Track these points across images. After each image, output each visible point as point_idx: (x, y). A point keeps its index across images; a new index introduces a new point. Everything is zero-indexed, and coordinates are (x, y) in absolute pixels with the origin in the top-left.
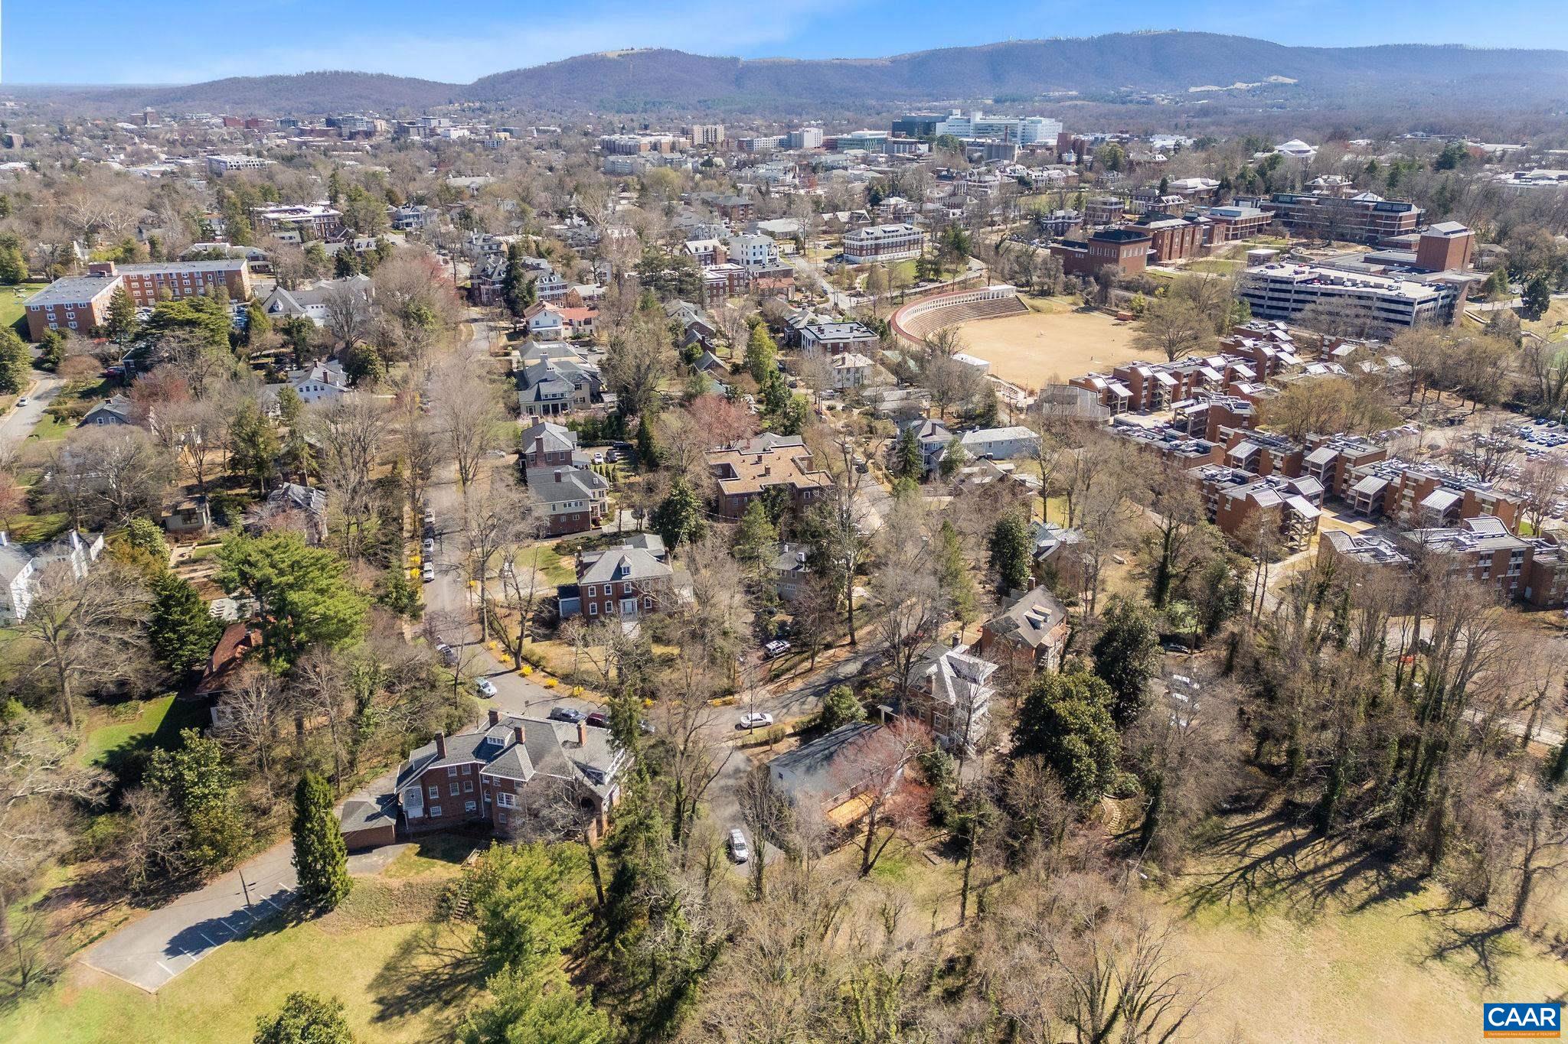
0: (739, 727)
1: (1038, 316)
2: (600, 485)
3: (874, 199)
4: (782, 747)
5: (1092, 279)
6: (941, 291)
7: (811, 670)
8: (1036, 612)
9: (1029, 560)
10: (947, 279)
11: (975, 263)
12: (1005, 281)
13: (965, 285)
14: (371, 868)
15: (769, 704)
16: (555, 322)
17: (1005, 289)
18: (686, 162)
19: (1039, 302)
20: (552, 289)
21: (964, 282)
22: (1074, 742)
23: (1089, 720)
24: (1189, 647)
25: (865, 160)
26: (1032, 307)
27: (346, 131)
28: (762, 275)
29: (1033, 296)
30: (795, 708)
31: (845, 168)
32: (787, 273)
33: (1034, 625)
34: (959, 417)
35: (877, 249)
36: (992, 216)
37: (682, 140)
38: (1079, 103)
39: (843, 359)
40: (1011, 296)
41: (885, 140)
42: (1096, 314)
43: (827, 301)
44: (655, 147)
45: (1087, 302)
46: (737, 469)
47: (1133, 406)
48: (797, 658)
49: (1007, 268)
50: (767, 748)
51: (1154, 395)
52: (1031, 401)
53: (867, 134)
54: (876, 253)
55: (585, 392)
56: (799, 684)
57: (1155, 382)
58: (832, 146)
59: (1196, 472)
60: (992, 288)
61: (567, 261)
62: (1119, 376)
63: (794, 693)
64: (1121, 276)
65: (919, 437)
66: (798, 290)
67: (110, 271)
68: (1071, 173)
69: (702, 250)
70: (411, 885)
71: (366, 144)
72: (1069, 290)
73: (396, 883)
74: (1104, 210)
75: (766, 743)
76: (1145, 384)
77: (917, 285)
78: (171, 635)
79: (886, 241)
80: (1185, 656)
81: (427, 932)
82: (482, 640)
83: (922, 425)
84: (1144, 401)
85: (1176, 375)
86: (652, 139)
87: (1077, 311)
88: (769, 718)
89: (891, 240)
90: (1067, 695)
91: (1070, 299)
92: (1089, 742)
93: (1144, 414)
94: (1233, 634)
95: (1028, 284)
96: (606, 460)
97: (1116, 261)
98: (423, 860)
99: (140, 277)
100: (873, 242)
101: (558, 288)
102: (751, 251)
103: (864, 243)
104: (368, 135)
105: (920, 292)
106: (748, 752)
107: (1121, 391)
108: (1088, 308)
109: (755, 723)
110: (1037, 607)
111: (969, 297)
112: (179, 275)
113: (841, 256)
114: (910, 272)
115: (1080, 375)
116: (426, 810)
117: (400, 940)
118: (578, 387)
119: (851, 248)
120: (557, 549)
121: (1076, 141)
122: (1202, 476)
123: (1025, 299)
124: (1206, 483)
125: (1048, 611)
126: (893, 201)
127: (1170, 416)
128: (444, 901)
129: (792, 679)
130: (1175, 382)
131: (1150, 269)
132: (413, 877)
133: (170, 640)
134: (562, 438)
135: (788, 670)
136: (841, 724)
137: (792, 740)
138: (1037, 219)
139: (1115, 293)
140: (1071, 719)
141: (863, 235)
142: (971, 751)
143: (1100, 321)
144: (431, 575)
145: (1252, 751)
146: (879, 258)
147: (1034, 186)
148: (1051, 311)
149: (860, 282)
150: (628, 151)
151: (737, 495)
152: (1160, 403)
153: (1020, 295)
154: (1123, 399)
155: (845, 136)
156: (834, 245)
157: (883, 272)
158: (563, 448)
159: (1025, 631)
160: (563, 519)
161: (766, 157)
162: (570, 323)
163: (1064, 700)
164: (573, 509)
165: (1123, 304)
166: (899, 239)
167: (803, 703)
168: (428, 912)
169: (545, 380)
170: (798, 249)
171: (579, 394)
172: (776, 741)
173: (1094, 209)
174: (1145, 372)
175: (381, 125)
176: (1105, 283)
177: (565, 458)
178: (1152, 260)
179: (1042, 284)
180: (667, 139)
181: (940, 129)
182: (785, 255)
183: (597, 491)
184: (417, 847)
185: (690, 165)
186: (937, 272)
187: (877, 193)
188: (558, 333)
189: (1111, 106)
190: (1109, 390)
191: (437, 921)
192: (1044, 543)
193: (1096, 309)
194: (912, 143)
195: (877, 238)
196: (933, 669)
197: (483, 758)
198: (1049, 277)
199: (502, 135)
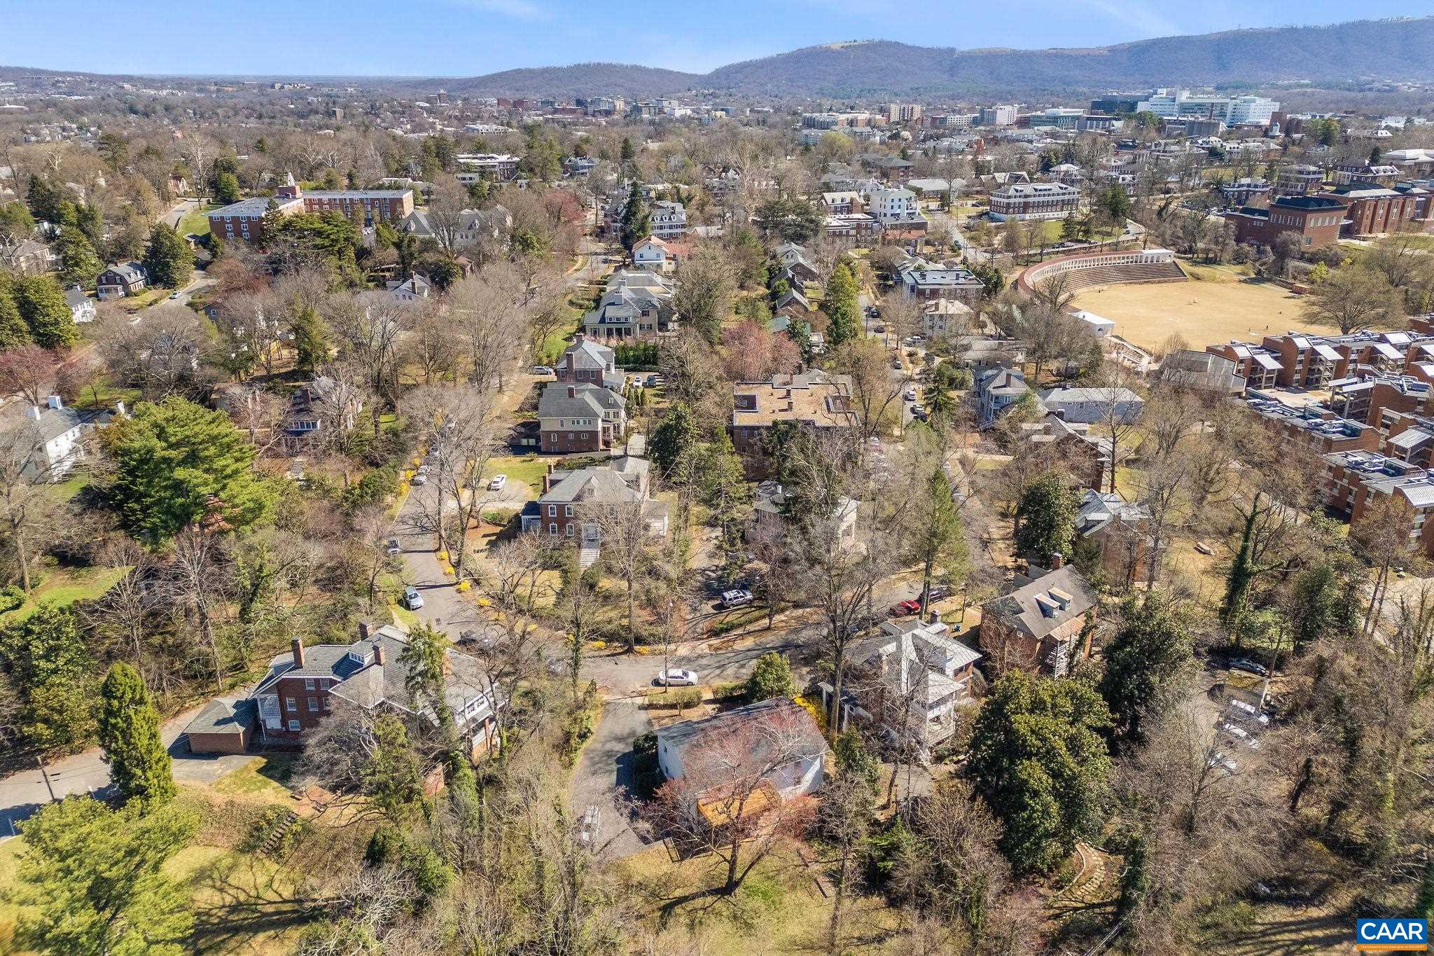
0: (657, 683)
1: (1198, 284)
2: (615, 405)
3: (1046, 165)
4: (693, 714)
5: (1268, 248)
6: (1088, 251)
7: (768, 629)
8: (1052, 597)
9: (1067, 533)
10: (1096, 239)
11: (1133, 227)
12: (1164, 245)
13: (1115, 247)
14: (205, 777)
15: (704, 661)
16: (658, 255)
17: (1165, 255)
18: (874, 135)
19: (1200, 270)
20: (671, 227)
21: (1117, 244)
22: (1034, 773)
23: (1061, 746)
24: (1267, 666)
25: (1053, 135)
26: (1191, 274)
27: (590, 109)
28: (894, 227)
29: (1196, 263)
30: (730, 671)
31: (1031, 142)
32: (922, 226)
33: (1045, 611)
34: (1059, 375)
35: (1025, 207)
36: (1167, 183)
37: (879, 117)
38: (1309, 90)
39: (937, 304)
40: (1169, 261)
41: (1078, 118)
42: (1268, 285)
43: (959, 255)
44: (852, 123)
45: (1259, 273)
46: (760, 402)
47: (1282, 381)
48: (757, 614)
49: (1169, 232)
50: (675, 712)
51: (1311, 371)
52: (1155, 367)
53: (1061, 111)
54: (1024, 212)
55: (653, 319)
56: (749, 642)
57: (1313, 356)
58: (1024, 123)
59: (1337, 458)
60: (1147, 252)
61: (702, 206)
62: (1269, 346)
63: (738, 653)
64: (1305, 247)
65: (990, 388)
66: (928, 243)
67: (294, 193)
68: (1273, 146)
69: (838, 202)
70: (232, 803)
71: (603, 121)
72: (1239, 259)
73: (219, 799)
74: (1298, 180)
75: (673, 706)
76: (1301, 357)
77: (1062, 245)
78: (136, 506)
79: (1036, 199)
80: (1257, 678)
81: (228, 861)
82: (439, 549)
83: (997, 375)
84: (1297, 377)
85: (1342, 350)
86: (850, 116)
87: (1245, 281)
88: (693, 677)
89: (1041, 199)
90: (1037, 706)
91: (1239, 268)
92: (1056, 775)
93: (1297, 391)
94: (1320, 658)
95: (1190, 250)
96: (644, 384)
97: (1301, 229)
98: (261, 777)
99: (320, 200)
100: (1022, 200)
101: (677, 227)
102: (889, 204)
103: (1012, 200)
104: (608, 113)
105: (1064, 252)
106: (653, 713)
107: (1268, 362)
108: (1259, 279)
109: (672, 681)
110: (1056, 591)
111: (1118, 259)
112: (351, 200)
113: (987, 213)
114: (1054, 231)
115: (1220, 341)
116: (284, 723)
117: (198, 866)
118: (645, 314)
119: (998, 205)
120: (558, 466)
121: (1292, 120)
122: (1344, 463)
123: (1185, 266)
124: (1348, 471)
125: (1067, 597)
126: (1064, 167)
127: (1327, 396)
128: (257, 829)
129: (742, 636)
130: (1337, 356)
131: (1342, 242)
132: (241, 797)
133: (133, 511)
134: (597, 357)
135: (740, 625)
136: (762, 699)
137: (709, 708)
138: (1217, 187)
139: (1292, 264)
140: (1032, 740)
141: (1012, 192)
142: (925, 756)
143: (1273, 293)
144: (423, 479)
145: (1324, 820)
146: (1027, 216)
147: (1227, 157)
148: (1213, 280)
149: (997, 240)
150: (825, 126)
151: (746, 428)
152: (1318, 380)
153: (1177, 261)
154: (1269, 372)
155: (1039, 113)
156: (981, 204)
157: (1023, 231)
158: (594, 367)
159: (1030, 617)
160: (571, 436)
161: (956, 131)
162: (674, 258)
163: (1031, 711)
164: (581, 427)
165: (1303, 277)
166: (1050, 198)
167: (743, 666)
168: (238, 838)
169: (613, 304)
170: (943, 206)
171: (646, 321)
172: (688, 705)
173: (1288, 179)
174: (1302, 343)
175: (620, 105)
176: (1282, 253)
177: (594, 376)
178: (1347, 232)
179: (1207, 251)
180: (863, 116)
181: (1142, 107)
182: (928, 211)
183: (611, 411)
184: (261, 761)
185: (878, 138)
186: (1087, 232)
187: (1050, 160)
188: (659, 266)
189: (1347, 93)
190: (1254, 361)
191: (242, 851)
192: (1093, 516)
193: (1269, 280)
194: (1106, 119)
195: (1026, 196)
196: (891, 648)
197: (340, 675)
198: (1217, 243)
199: (719, 113)
